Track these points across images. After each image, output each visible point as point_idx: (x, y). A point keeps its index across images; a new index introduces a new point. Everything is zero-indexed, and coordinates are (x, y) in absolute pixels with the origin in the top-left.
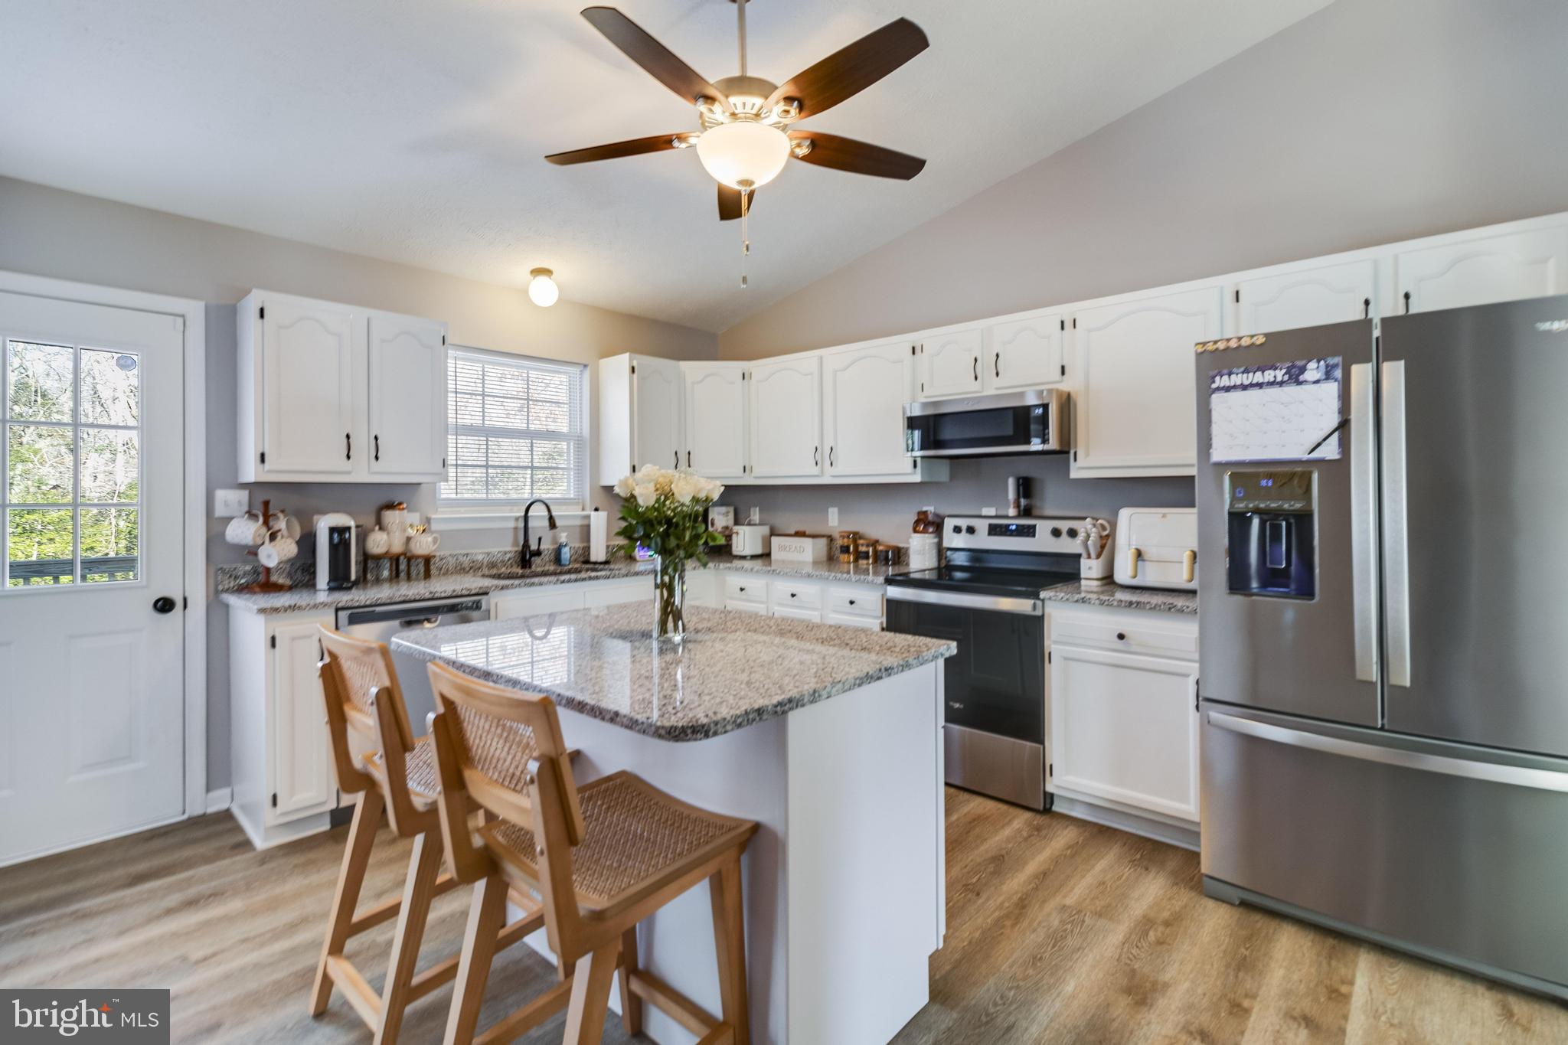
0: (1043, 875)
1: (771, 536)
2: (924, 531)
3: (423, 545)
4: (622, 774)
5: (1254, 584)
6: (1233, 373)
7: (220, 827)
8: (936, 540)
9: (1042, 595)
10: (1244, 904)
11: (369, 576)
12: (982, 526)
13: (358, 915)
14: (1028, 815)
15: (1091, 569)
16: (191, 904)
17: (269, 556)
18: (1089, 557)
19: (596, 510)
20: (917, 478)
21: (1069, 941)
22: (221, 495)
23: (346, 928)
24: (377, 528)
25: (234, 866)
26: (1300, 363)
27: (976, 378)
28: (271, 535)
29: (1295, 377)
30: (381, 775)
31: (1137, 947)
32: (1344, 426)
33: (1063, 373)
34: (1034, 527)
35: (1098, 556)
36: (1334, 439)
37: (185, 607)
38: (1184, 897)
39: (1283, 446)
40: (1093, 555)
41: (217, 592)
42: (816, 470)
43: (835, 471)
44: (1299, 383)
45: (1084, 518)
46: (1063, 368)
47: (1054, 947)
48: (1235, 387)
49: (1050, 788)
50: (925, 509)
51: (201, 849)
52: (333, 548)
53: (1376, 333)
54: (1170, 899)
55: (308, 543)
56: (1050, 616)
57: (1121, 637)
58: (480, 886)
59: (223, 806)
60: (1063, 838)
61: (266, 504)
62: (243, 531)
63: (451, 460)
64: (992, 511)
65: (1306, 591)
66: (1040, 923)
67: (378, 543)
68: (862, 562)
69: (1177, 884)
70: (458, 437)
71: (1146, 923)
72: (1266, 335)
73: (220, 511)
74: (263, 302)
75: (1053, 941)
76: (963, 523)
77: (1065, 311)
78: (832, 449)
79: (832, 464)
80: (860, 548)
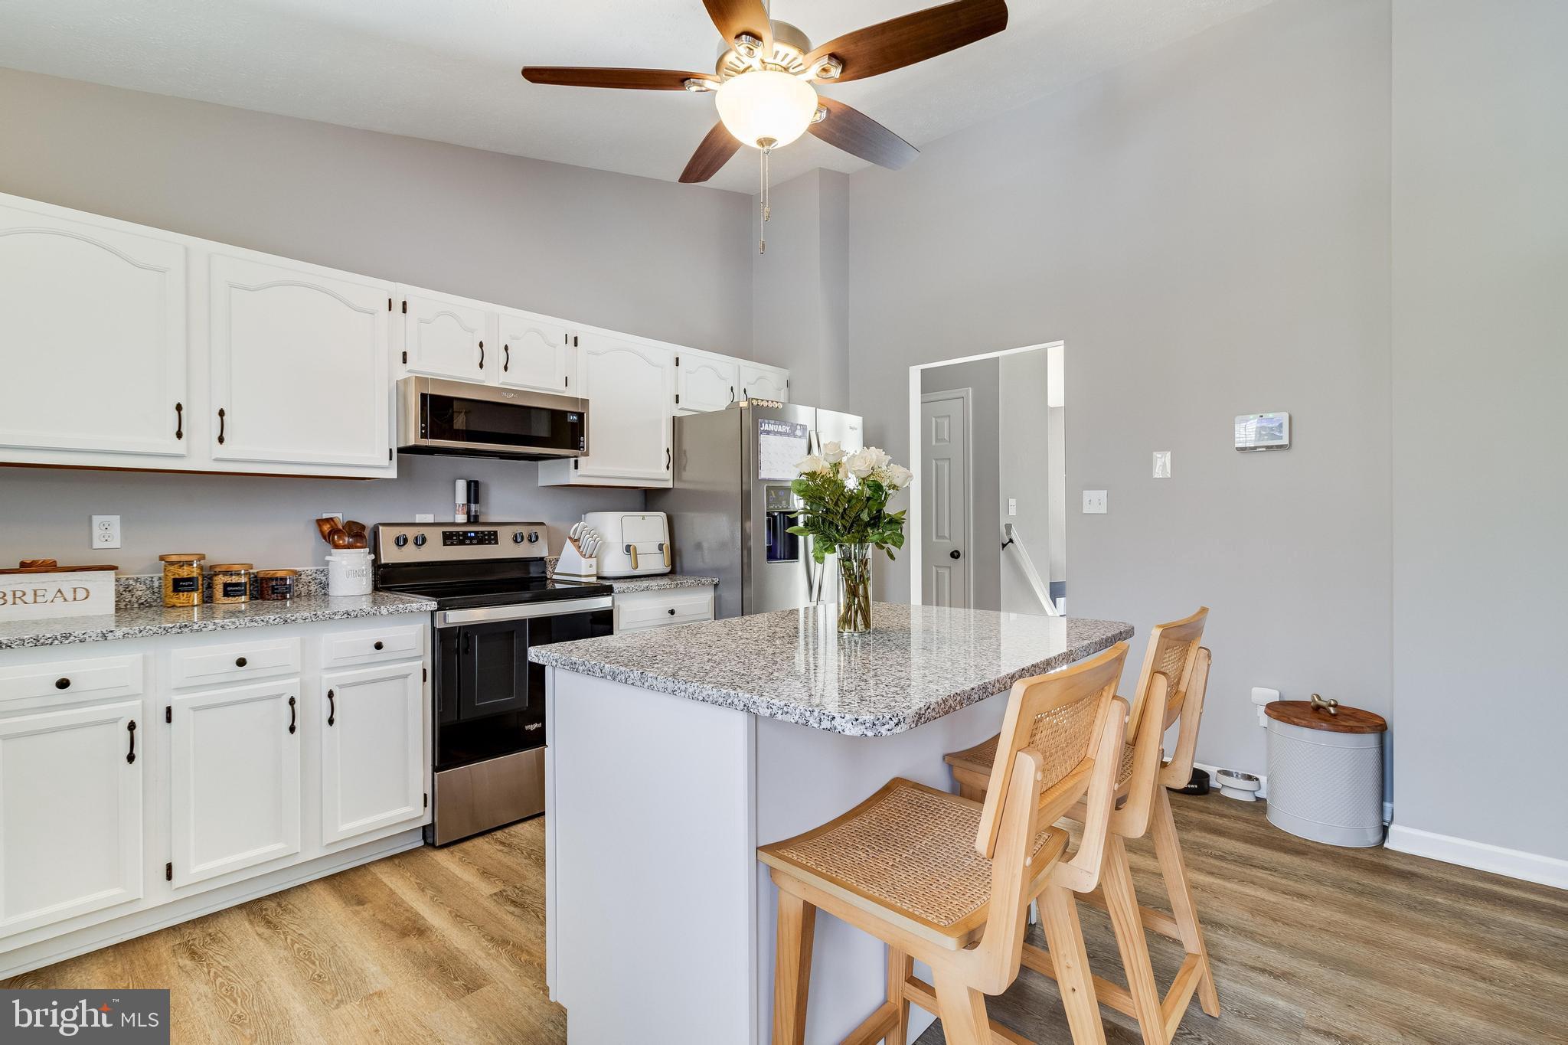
6: (770, 423)
8: (372, 555)
9: (617, 589)
12: (435, 536)
20: (393, 473)
27: (481, 366)
29: (793, 432)
33: (566, 384)
34: (496, 532)
43: (225, 450)
44: (795, 436)
46: (566, 379)
56: (619, 608)
57: (672, 612)
64: (439, 519)
68: (228, 602)
77: (569, 327)
78: (222, 413)
79: (221, 440)
80: (223, 578)
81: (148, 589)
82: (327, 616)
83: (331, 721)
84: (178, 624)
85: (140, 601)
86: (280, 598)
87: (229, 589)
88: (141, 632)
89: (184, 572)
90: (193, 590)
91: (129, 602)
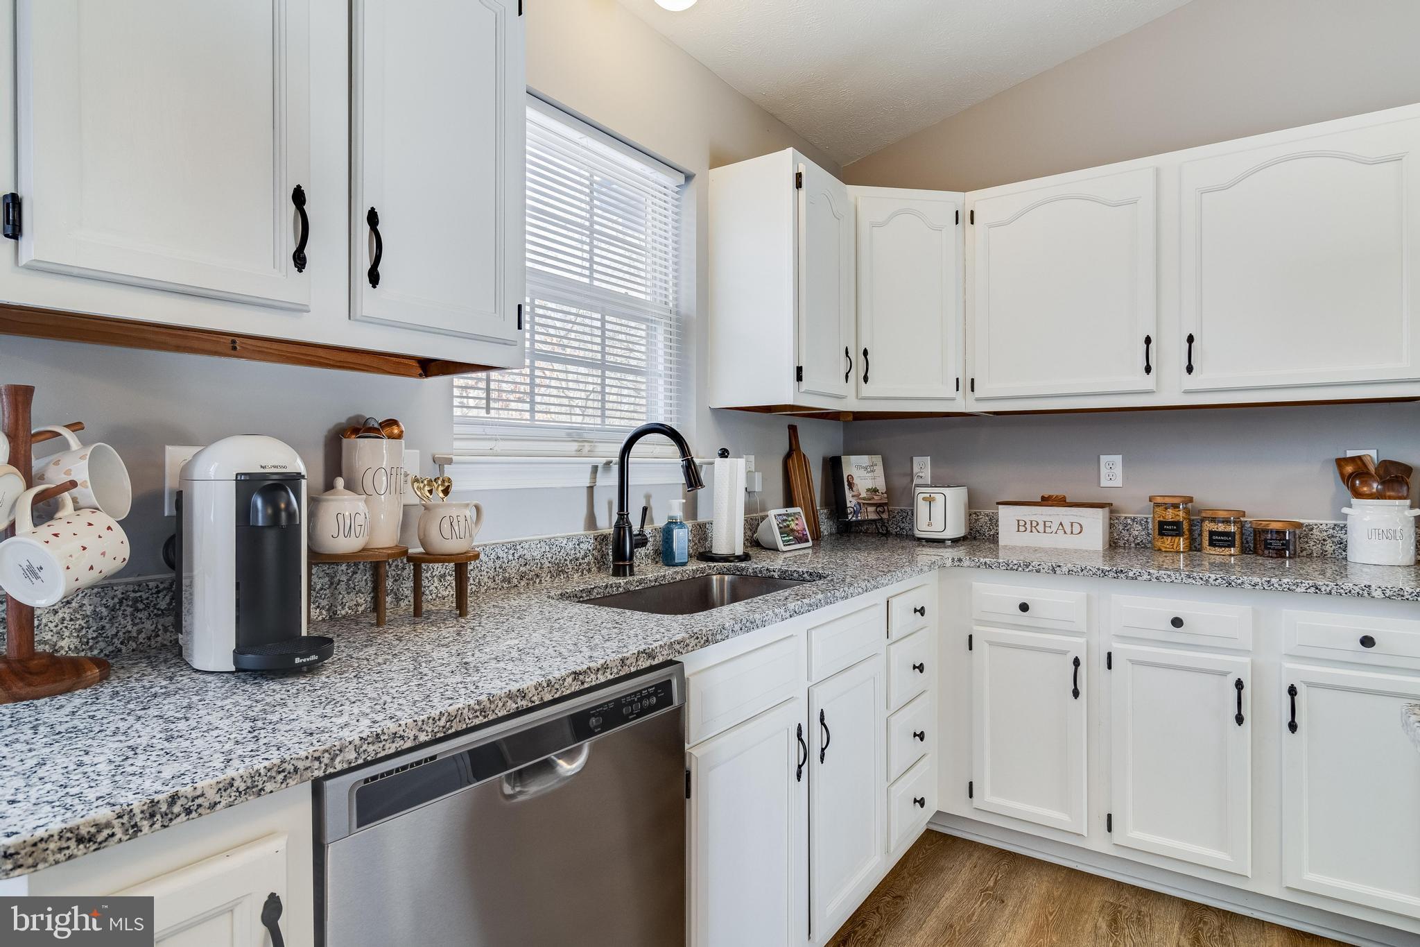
2: (1386, 495)
3: (457, 528)
17: (33, 571)
19: (724, 454)
24: (340, 482)
28: (38, 501)
42: (1145, 382)
43: (1194, 381)
61: (18, 398)
67: (343, 523)
68: (1213, 552)
78: (1190, 339)
79: (1190, 369)
80: (1208, 525)
81: (1144, 530)
82: (1284, 586)
83: (1293, 727)
84: (1115, 569)
85: (1137, 541)
86: (1275, 555)
87: (1214, 538)
88: (1082, 571)
89: (1170, 515)
90: (1177, 535)
91: (1128, 540)
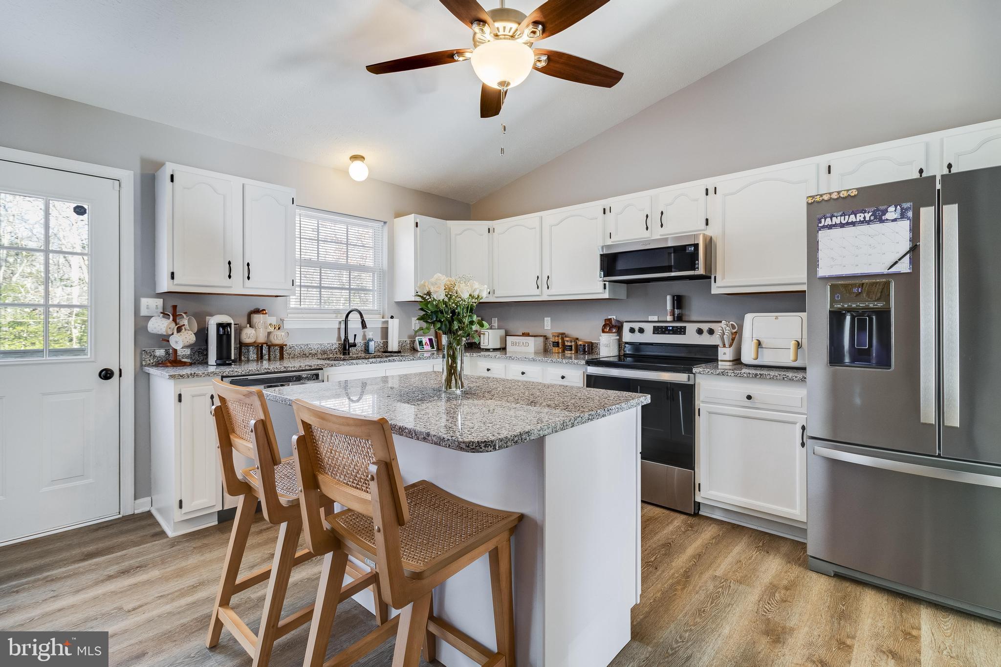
0: (699, 556)
1: (506, 335)
2: (610, 332)
3: (278, 338)
4: (423, 482)
5: (847, 360)
6: (834, 216)
7: (143, 523)
8: (618, 337)
9: (694, 370)
10: (837, 576)
11: (243, 358)
12: (649, 328)
13: (239, 580)
14: (683, 517)
15: (725, 354)
16: (125, 572)
17: (176, 342)
18: (724, 346)
19: (392, 317)
20: (606, 295)
21: (722, 600)
22: (144, 302)
23: (231, 588)
24: (248, 325)
25: (153, 549)
26: (882, 208)
27: (647, 229)
28: (178, 328)
29: (879, 217)
30: (256, 482)
31: (769, 603)
32: (914, 250)
33: (707, 224)
34: (685, 327)
35: (730, 346)
36: (907, 259)
37: (120, 376)
38: (796, 571)
39: (870, 265)
40: (727, 345)
41: (142, 365)
42: (537, 292)
43: (550, 292)
44: (882, 221)
45: (721, 322)
46: (707, 220)
47: (712, 603)
48: (835, 225)
49: (698, 499)
50: (609, 317)
51: (132, 537)
52: (219, 337)
53: (938, 186)
54: (786, 572)
55: (202, 335)
56: (699, 384)
57: (749, 397)
58: (328, 557)
59: (146, 509)
60: (708, 533)
61: (175, 307)
62: (159, 325)
63: (297, 282)
64: (655, 318)
65: (884, 362)
66: (700, 588)
67: (249, 335)
68: (568, 353)
69: (790, 562)
70: (302, 267)
71: (772, 589)
72: (858, 189)
73: (144, 312)
74: (173, 171)
75: (711, 600)
76: (636, 326)
77: (710, 183)
78: (548, 277)
79: (548, 288)
80: (566, 343)
86: (583, 354)
87: (567, 347)
89: (556, 339)
90: (559, 347)
